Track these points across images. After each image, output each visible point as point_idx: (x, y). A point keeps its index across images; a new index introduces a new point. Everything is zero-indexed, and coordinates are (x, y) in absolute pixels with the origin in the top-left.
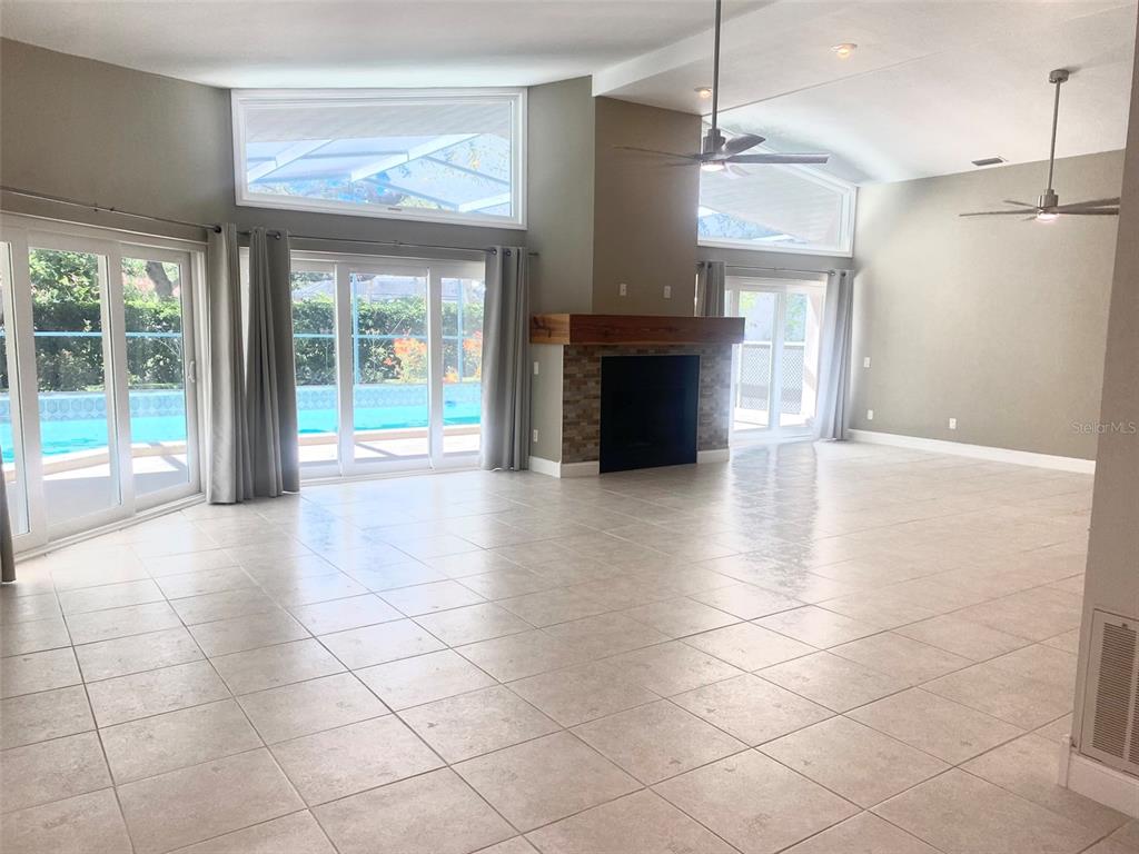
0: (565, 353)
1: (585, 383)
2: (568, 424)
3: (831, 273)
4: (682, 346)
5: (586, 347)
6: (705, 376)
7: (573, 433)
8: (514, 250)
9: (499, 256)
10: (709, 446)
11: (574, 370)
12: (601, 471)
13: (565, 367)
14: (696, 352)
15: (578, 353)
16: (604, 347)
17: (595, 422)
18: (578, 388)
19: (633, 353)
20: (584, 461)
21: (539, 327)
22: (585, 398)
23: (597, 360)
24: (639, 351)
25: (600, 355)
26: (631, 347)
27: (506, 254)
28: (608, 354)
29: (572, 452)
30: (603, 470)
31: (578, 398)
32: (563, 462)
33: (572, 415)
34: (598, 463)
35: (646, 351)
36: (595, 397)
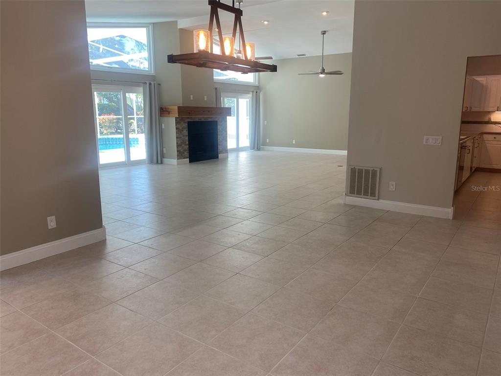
0: (176, 120)
1: (183, 131)
2: (179, 145)
3: (253, 92)
4: (212, 118)
5: (182, 118)
6: (219, 128)
7: (180, 148)
8: (152, 83)
9: (148, 84)
10: (222, 152)
11: (179, 126)
12: (190, 162)
13: (176, 125)
14: (216, 119)
15: (180, 120)
16: (188, 118)
17: (187, 145)
18: (181, 133)
19: (197, 120)
20: (184, 158)
21: (164, 111)
22: (183, 136)
23: (186, 123)
24: (199, 119)
25: (186, 121)
26: (196, 118)
27: (150, 84)
28: (189, 120)
29: (180, 156)
30: (191, 161)
31: (181, 136)
32: (178, 159)
33: (179, 142)
34: (188, 159)
35: (201, 119)
36: (186, 136)
